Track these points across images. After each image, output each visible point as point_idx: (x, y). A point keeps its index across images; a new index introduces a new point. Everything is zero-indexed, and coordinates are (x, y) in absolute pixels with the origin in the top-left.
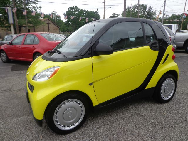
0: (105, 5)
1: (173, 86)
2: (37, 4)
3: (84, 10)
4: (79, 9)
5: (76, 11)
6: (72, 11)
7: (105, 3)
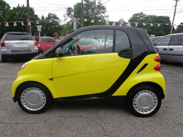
0: (175, 9)
1: (156, 101)
2: (105, 13)
3: (152, 15)
4: (144, 15)
5: (140, 17)
6: (137, 17)
7: (176, 6)
